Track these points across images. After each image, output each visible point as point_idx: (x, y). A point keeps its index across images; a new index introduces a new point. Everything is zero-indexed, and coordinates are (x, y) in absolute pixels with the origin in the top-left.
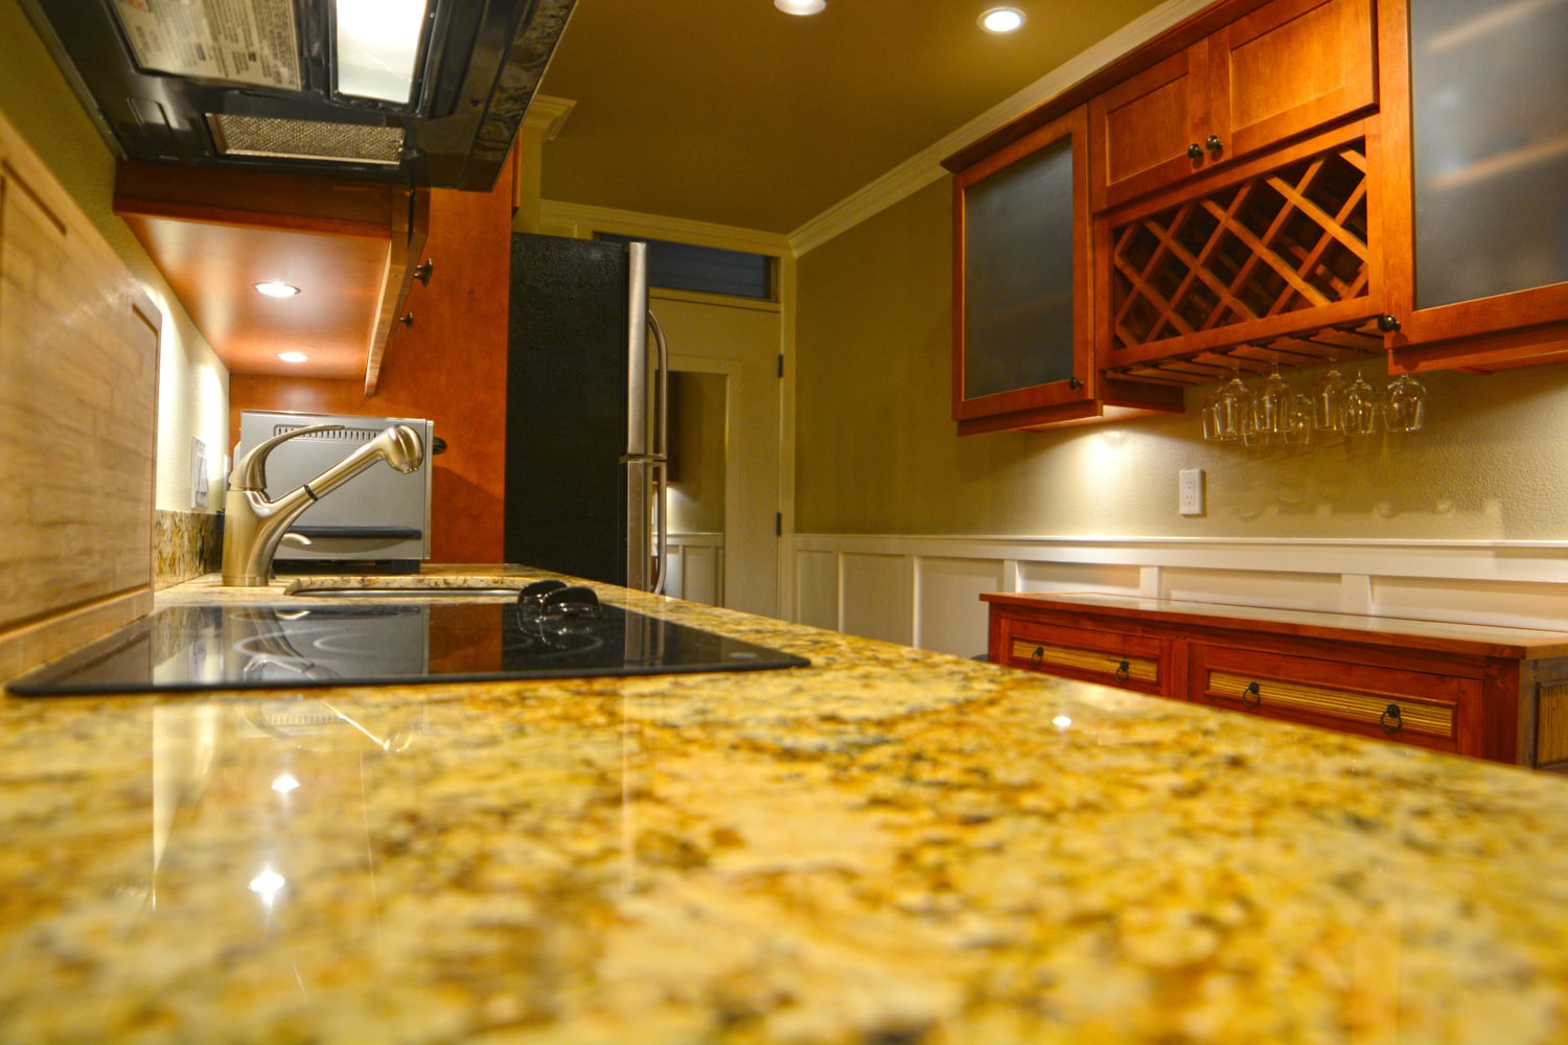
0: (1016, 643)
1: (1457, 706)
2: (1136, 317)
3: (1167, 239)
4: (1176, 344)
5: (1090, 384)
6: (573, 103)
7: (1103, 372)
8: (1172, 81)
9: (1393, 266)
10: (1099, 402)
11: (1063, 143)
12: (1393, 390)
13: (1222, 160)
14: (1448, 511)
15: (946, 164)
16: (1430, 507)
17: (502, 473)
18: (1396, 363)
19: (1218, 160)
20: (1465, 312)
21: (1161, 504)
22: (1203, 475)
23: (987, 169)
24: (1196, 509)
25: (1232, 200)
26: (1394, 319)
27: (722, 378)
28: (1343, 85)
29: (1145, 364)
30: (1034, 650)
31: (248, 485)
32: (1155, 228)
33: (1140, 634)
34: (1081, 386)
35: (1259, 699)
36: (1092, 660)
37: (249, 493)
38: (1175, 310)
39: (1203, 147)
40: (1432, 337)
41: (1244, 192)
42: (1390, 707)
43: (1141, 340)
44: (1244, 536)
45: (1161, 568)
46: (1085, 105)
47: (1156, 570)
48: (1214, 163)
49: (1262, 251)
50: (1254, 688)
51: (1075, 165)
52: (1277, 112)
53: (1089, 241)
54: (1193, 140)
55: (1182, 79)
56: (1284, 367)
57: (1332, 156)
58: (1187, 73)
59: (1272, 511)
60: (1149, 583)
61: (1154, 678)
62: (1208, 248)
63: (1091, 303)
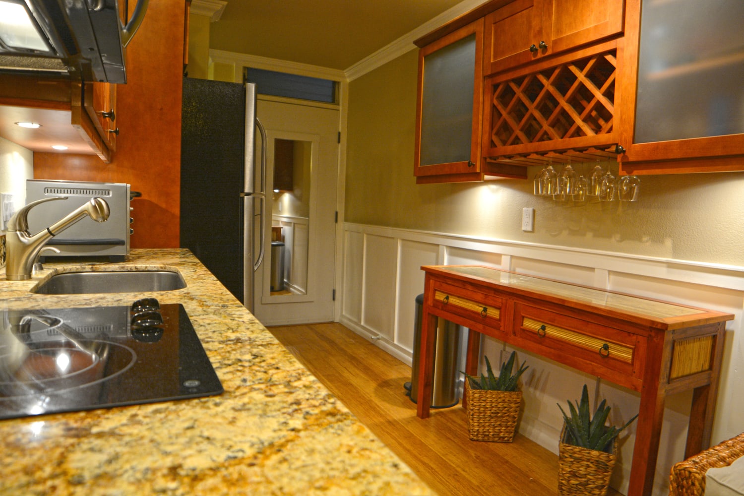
0: (437, 292)
1: (635, 348)
2: (502, 131)
3: (519, 92)
4: (520, 148)
5: (478, 164)
6: (225, 3)
7: (485, 159)
8: (525, 9)
9: (625, 119)
10: (482, 174)
11: (471, 37)
12: (624, 180)
13: (546, 54)
14: (647, 242)
15: (416, 43)
16: (639, 239)
17: (178, 202)
18: (623, 170)
19: (545, 53)
20: (656, 148)
21: (513, 224)
22: (534, 211)
23: (435, 47)
24: (529, 228)
25: (551, 75)
26: (622, 148)
27: (310, 143)
28: (608, 20)
29: (505, 157)
30: (445, 297)
31: (18, 228)
32: (513, 86)
33: (493, 295)
34: (474, 165)
35: (545, 334)
36: (470, 305)
37: (18, 233)
38: (521, 130)
39: (537, 47)
40: (640, 159)
41: (557, 72)
42: (604, 345)
43: (504, 143)
44: (551, 244)
45: (512, 257)
46: (483, 18)
47: (509, 257)
48: (543, 56)
49: (564, 104)
50: (543, 328)
51: (477, 49)
52: (575, 31)
53: (481, 90)
54: (535, 43)
55: (530, 9)
56: (573, 162)
57: (601, 56)
58: (533, 6)
59: (565, 233)
60: (505, 263)
61: (498, 317)
62: (538, 99)
63: (480, 122)
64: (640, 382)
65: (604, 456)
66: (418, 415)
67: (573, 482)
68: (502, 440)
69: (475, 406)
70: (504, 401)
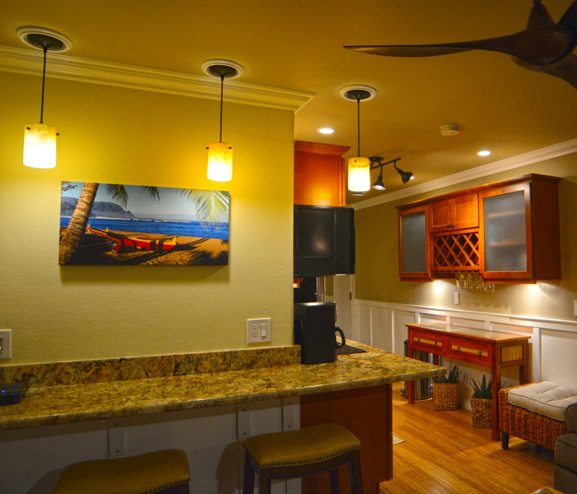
0: (414, 337)
1: (489, 351)
2: (439, 259)
3: (445, 242)
4: (447, 268)
5: (430, 274)
7: (433, 271)
8: (445, 206)
9: (482, 260)
10: (432, 279)
11: (422, 213)
13: (454, 229)
15: (396, 208)
18: (483, 281)
21: (450, 301)
22: (459, 294)
23: (406, 212)
24: (458, 303)
25: (457, 237)
26: (482, 272)
28: (474, 220)
30: (418, 339)
32: (443, 239)
33: (439, 336)
34: (428, 274)
36: (430, 341)
38: (447, 260)
39: (450, 225)
40: (487, 277)
41: (459, 236)
42: (480, 352)
43: (440, 265)
45: (451, 317)
46: (428, 205)
49: (462, 250)
50: (459, 348)
51: (426, 218)
53: (429, 239)
55: (447, 207)
59: (472, 305)
60: (448, 320)
61: (441, 346)
62: (453, 247)
63: (429, 255)
64: (491, 364)
65: (488, 401)
66: (409, 403)
67: (477, 415)
68: (451, 409)
69: (436, 392)
70: (450, 388)
